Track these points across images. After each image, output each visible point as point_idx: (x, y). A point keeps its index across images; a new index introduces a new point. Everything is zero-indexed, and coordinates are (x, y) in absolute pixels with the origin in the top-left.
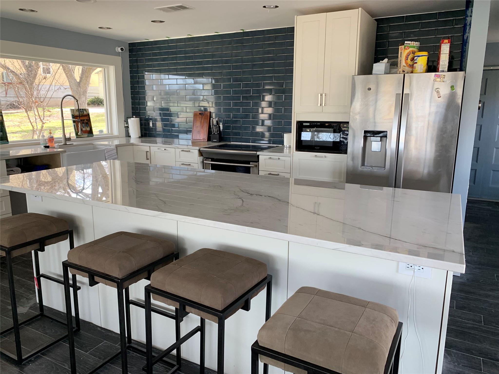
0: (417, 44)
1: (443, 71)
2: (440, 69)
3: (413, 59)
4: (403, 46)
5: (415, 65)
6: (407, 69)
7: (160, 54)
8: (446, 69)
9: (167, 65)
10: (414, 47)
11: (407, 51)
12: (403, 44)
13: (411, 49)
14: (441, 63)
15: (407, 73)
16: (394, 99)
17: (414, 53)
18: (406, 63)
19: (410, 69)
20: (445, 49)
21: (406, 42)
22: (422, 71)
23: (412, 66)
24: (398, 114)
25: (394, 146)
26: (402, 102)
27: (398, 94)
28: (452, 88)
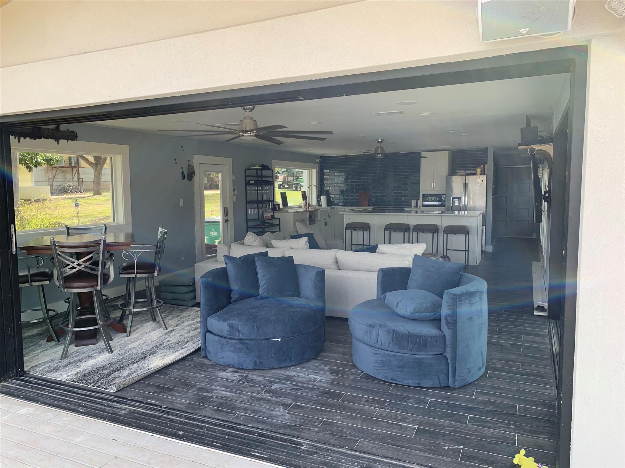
1: (479, 175)
15: (467, 175)
16: (462, 185)
24: (464, 190)
25: (463, 203)
26: (466, 186)
27: (464, 183)
28: (483, 181)
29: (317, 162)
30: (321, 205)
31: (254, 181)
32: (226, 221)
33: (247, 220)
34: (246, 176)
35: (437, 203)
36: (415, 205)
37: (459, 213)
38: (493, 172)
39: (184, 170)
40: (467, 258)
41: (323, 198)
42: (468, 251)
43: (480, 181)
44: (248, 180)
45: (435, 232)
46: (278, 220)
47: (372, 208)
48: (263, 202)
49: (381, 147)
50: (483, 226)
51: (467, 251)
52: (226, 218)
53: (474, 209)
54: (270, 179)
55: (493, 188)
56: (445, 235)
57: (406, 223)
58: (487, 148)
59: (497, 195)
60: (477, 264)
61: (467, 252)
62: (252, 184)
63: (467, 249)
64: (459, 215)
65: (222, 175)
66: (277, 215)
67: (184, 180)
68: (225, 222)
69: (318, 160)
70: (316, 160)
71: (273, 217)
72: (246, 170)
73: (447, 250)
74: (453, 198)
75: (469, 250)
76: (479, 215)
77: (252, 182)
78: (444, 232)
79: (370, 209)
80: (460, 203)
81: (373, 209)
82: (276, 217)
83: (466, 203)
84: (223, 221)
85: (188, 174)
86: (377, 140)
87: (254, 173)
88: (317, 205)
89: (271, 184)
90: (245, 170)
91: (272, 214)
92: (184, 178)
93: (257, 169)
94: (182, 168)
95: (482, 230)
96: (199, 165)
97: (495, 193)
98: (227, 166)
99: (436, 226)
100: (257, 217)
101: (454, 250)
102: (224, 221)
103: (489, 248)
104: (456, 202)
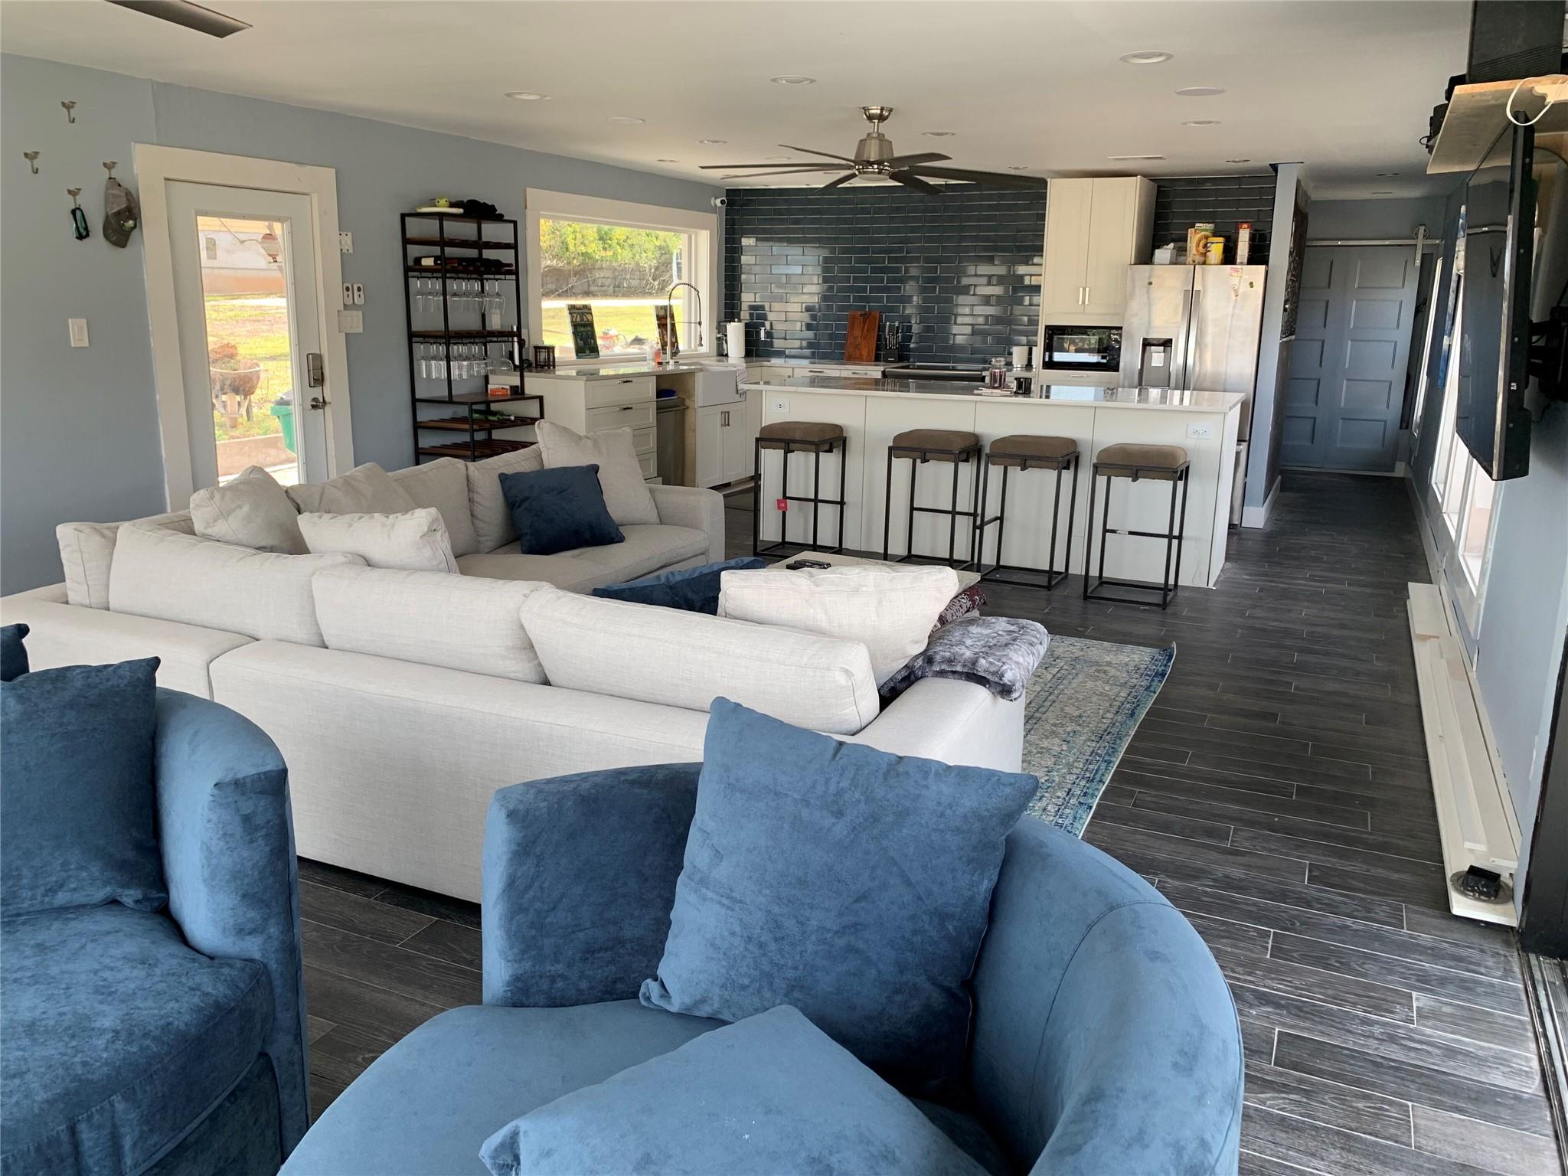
0: (1211, 226)
1: (1242, 263)
2: (1238, 261)
3: (1205, 246)
4: (1193, 230)
5: (1208, 253)
6: (1199, 258)
7: (789, 212)
8: (1246, 261)
9: (803, 231)
10: (1206, 230)
11: (1198, 236)
12: (1194, 227)
13: (1203, 233)
14: (1239, 252)
15: (1199, 264)
16: (1181, 297)
17: (1207, 238)
18: (1197, 251)
19: (1202, 259)
20: (1244, 237)
21: (1197, 225)
22: (1216, 262)
23: (1204, 255)
24: (1187, 316)
25: (1180, 360)
26: (1192, 302)
27: (1186, 291)
28: (1251, 284)
29: (714, 210)
30: (727, 355)
31: (436, 258)
32: (318, 405)
33: (414, 401)
34: (406, 241)
35: (1094, 358)
36: (1025, 362)
37: (1163, 398)
38: (1291, 254)
39: (81, 201)
40: (1173, 562)
41: (735, 332)
42: (1180, 538)
43: (1244, 288)
44: (417, 255)
45: (1067, 468)
46: (536, 403)
47: (882, 369)
48: (483, 336)
49: (881, 137)
50: (1240, 441)
51: (1174, 538)
52: (316, 392)
53: (1218, 386)
54: (506, 256)
55: (1285, 310)
56: (1102, 480)
57: (972, 431)
58: (1274, 167)
59: (1293, 337)
60: (1211, 586)
61: (1175, 542)
62: (427, 269)
63: (1176, 532)
64: (1162, 407)
65: (291, 233)
66: (534, 384)
67: (86, 241)
68: (314, 407)
69: (718, 202)
70: (713, 199)
71: (518, 393)
72: (407, 219)
73: (1105, 531)
74: (1147, 344)
75: (1184, 534)
76: (1231, 409)
77: (428, 262)
78: (1097, 469)
79: (875, 372)
80: (1168, 360)
81: (884, 373)
82: (529, 390)
83: (1190, 362)
84: (302, 404)
85: (107, 217)
86: (865, 109)
87: (431, 228)
88: (715, 352)
89: (510, 272)
90: (403, 216)
91: (516, 381)
92: (83, 234)
93: (441, 216)
94: (73, 193)
95: (1238, 454)
96: (166, 186)
97: (1290, 328)
98: (315, 197)
99: (1072, 443)
100: (447, 394)
101: (1131, 533)
102: (309, 403)
103: (1256, 517)
104: (1155, 355)
